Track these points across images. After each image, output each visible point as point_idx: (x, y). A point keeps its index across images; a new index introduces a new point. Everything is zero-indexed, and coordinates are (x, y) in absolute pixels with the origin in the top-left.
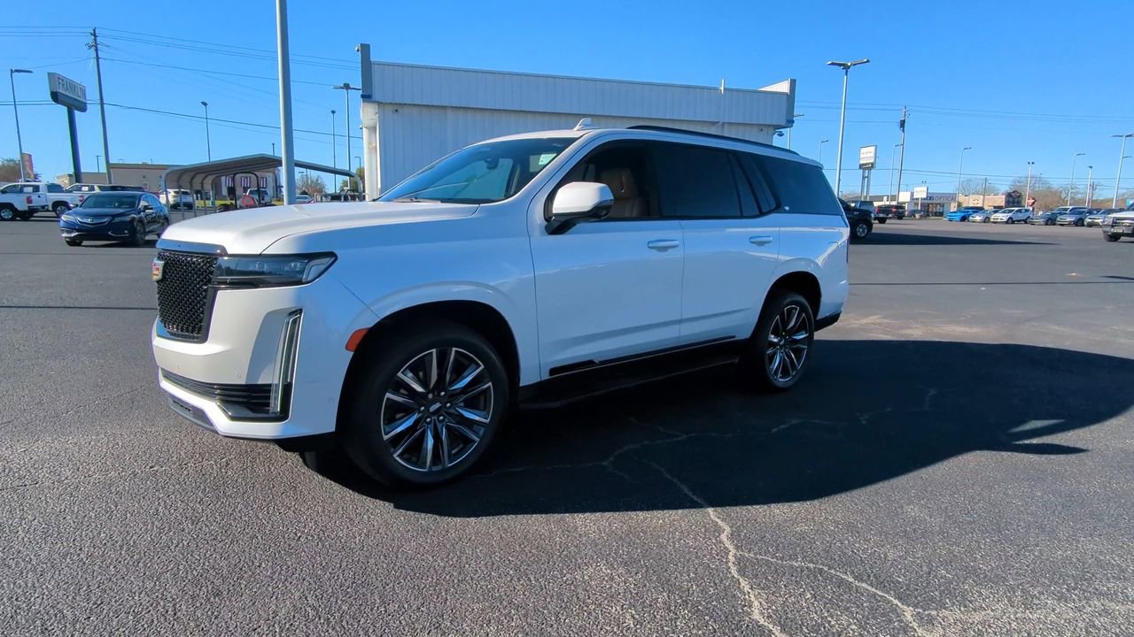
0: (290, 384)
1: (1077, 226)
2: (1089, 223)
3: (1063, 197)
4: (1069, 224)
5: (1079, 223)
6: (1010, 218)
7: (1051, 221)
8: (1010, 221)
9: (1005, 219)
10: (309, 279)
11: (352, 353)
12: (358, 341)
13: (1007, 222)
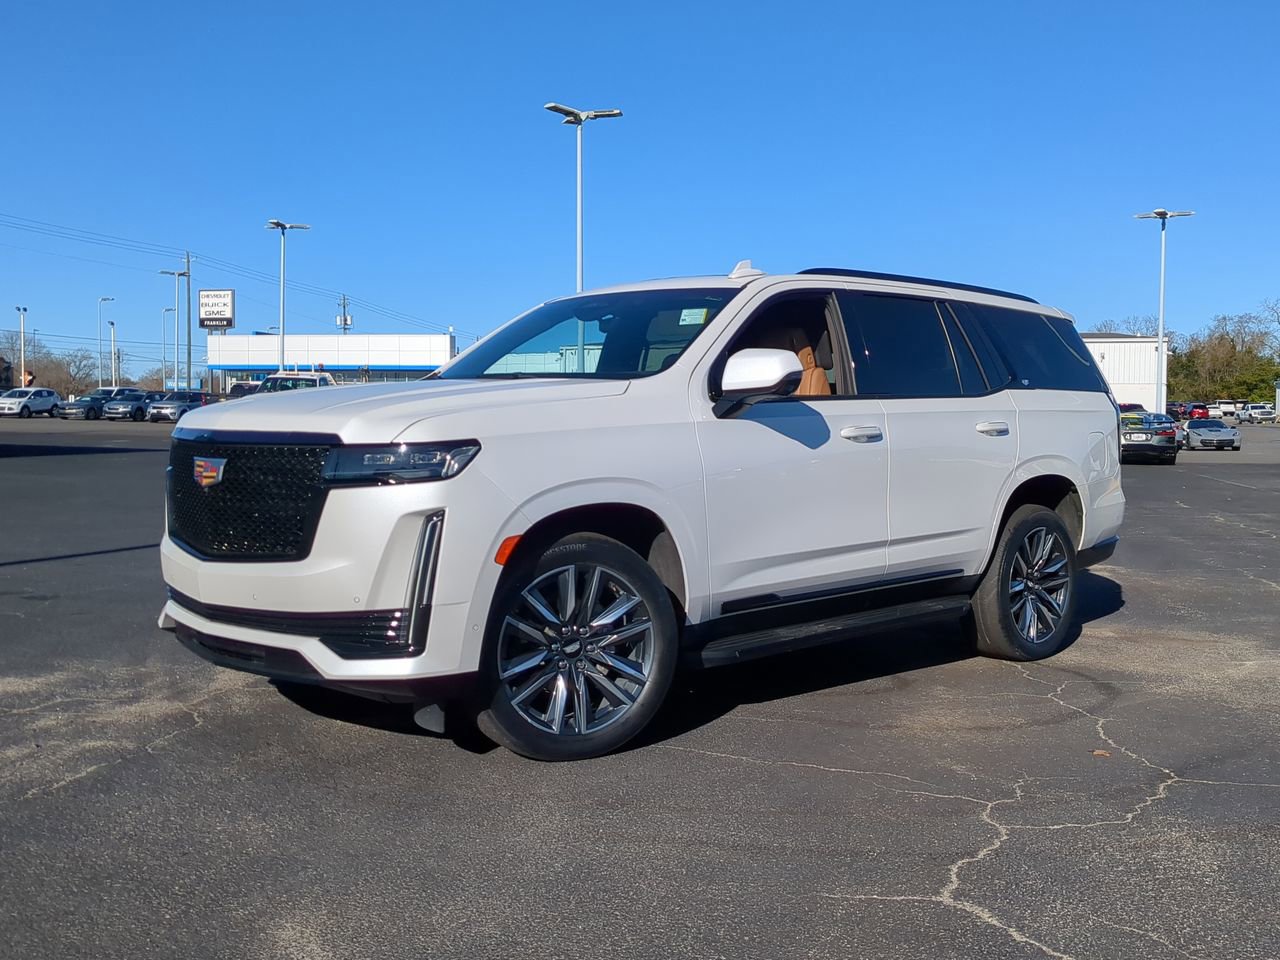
0: (429, 607)
1: (135, 420)
2: (153, 415)
3: (73, 374)
4: (124, 417)
5: (138, 415)
6: (25, 407)
7: (94, 411)
8: (26, 412)
9: (17, 409)
10: (450, 473)
11: (502, 567)
12: (508, 552)
13: (20, 415)
